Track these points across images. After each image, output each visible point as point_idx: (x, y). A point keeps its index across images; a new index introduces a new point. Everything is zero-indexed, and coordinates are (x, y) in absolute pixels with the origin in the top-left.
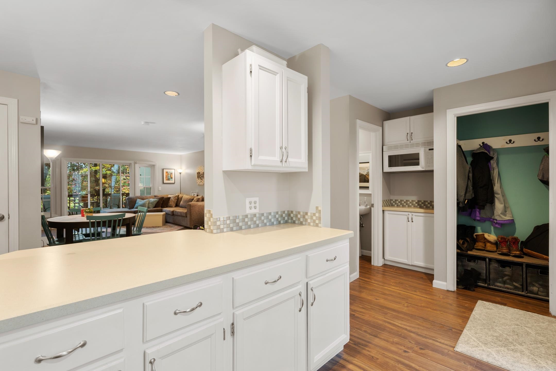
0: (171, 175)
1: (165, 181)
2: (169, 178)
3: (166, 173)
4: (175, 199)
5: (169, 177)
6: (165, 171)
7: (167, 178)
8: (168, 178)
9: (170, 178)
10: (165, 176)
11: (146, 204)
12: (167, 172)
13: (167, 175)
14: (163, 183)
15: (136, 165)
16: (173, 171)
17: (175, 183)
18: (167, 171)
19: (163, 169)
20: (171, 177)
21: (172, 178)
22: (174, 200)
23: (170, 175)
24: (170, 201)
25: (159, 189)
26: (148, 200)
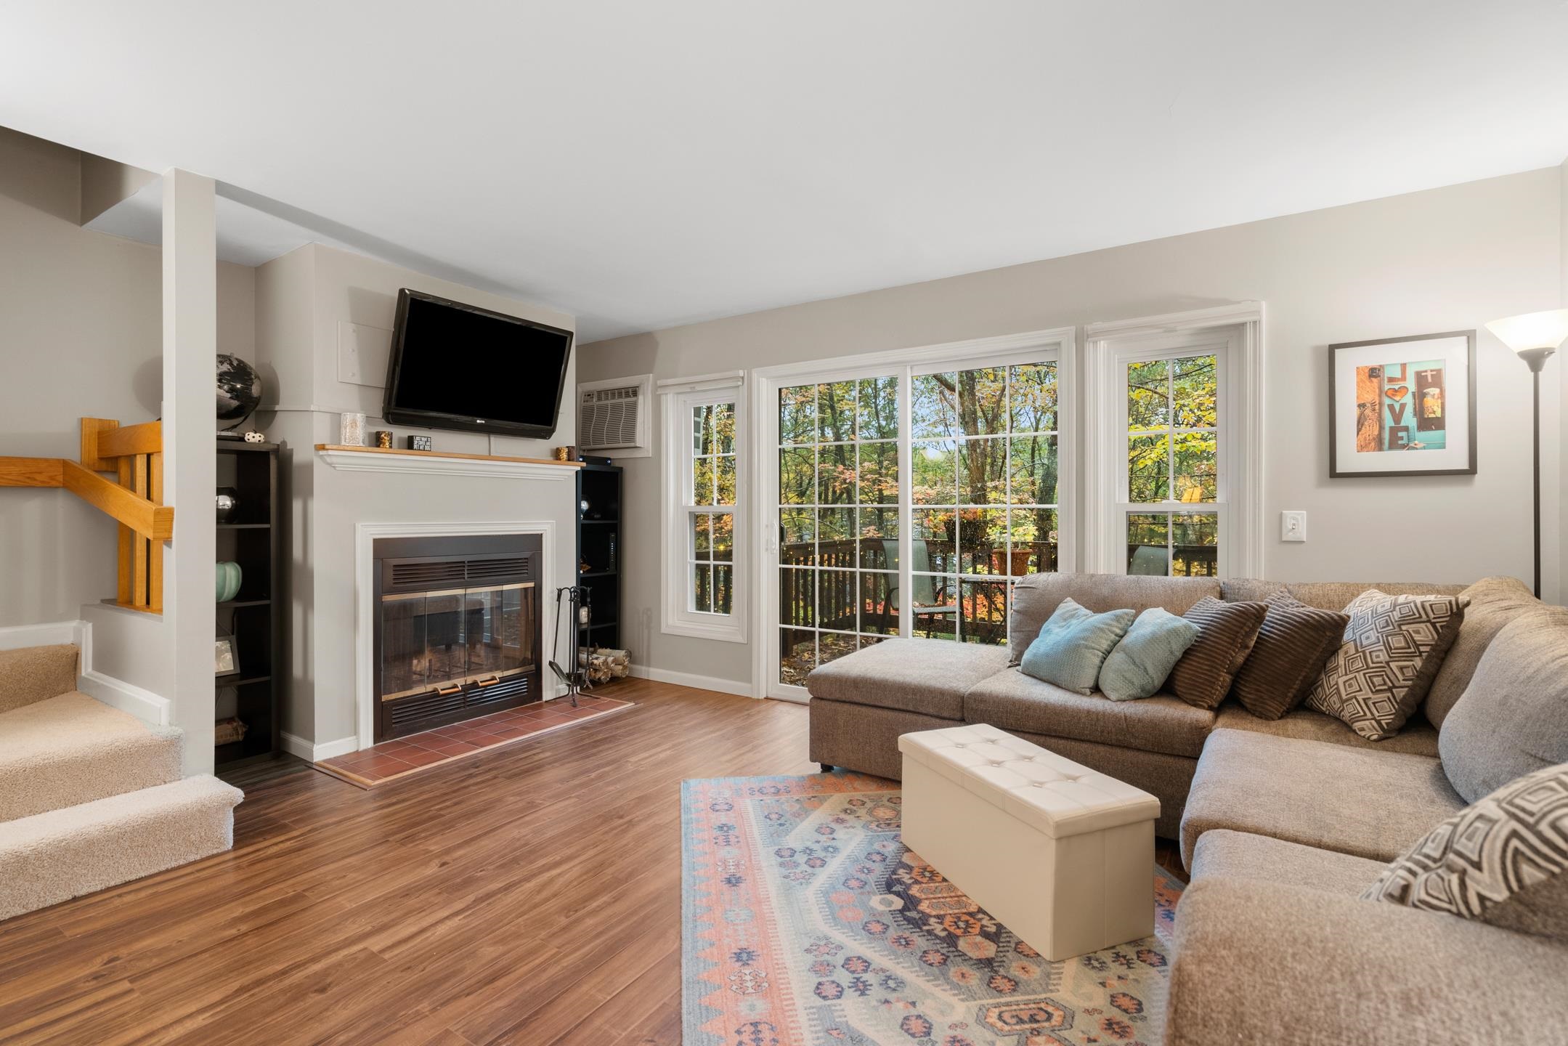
0: (1420, 396)
1: (1350, 458)
2: (1394, 431)
3: (1360, 384)
4: (1398, 642)
5: (1397, 417)
6: (1348, 364)
7: (1371, 430)
8: (1389, 421)
9: (1409, 419)
10: (1355, 412)
11: (1088, 654)
12: (1374, 373)
13: (1370, 397)
14: (1334, 474)
15: (1089, 348)
16: (1451, 358)
17: (1472, 470)
18: (1375, 364)
19: (1332, 349)
20: (1420, 411)
21: (1431, 423)
22: (1383, 657)
23: (1408, 400)
24: (1342, 662)
25: (1288, 524)
26: (1118, 618)
